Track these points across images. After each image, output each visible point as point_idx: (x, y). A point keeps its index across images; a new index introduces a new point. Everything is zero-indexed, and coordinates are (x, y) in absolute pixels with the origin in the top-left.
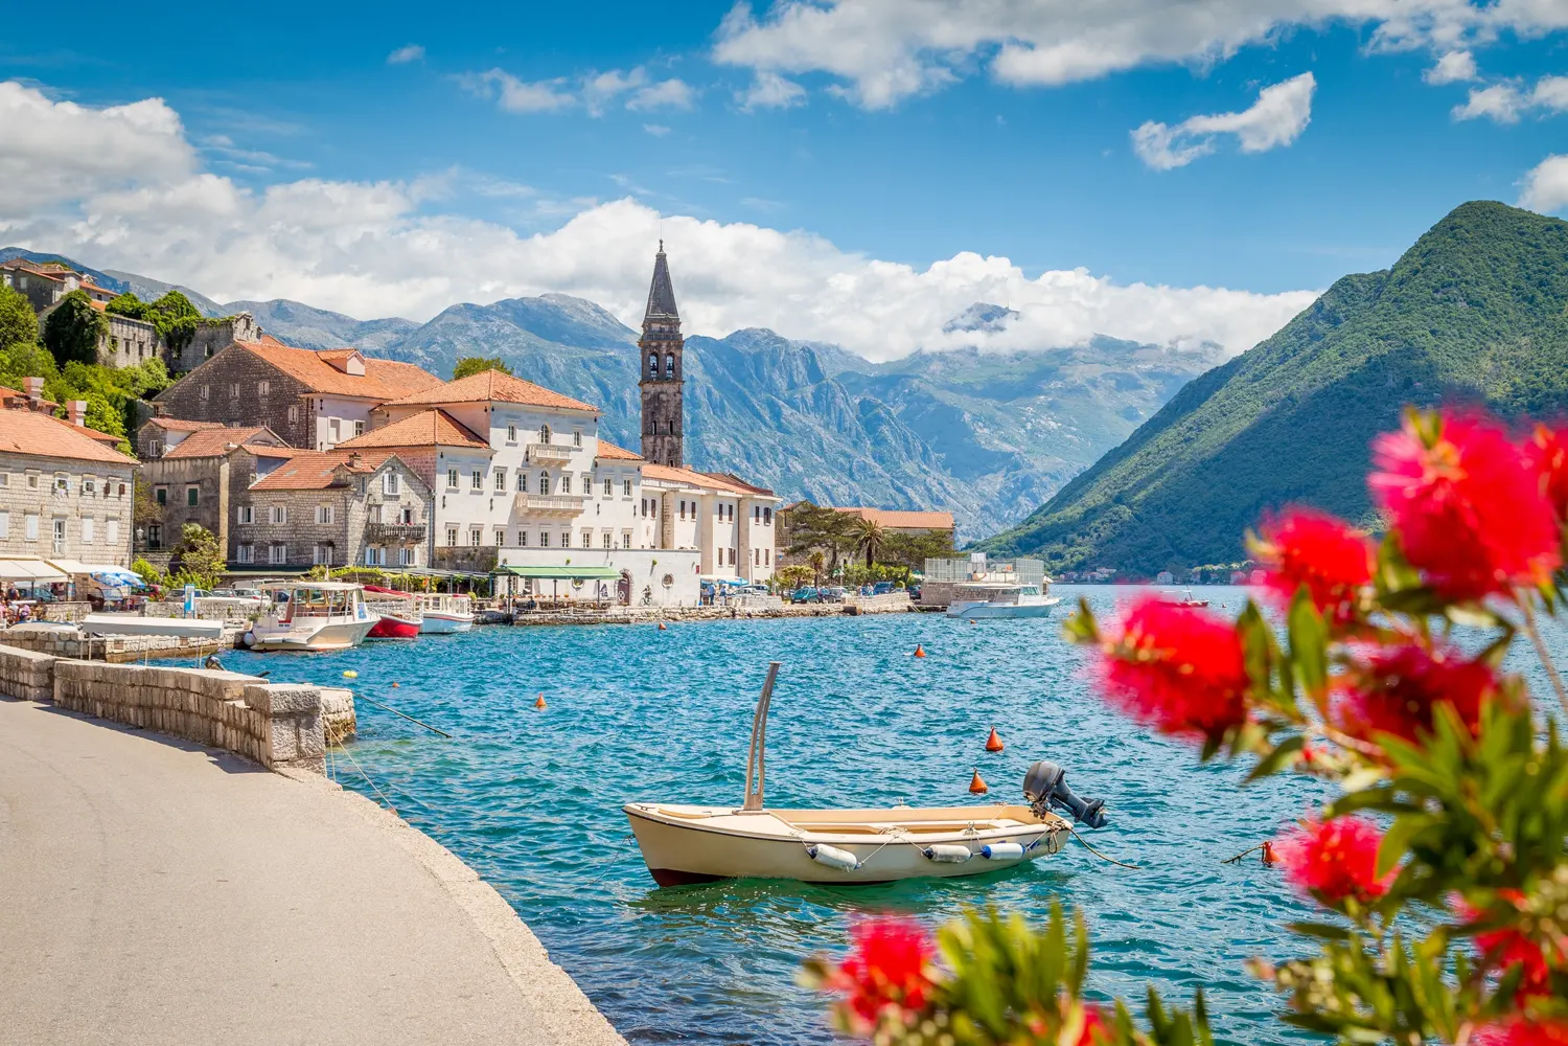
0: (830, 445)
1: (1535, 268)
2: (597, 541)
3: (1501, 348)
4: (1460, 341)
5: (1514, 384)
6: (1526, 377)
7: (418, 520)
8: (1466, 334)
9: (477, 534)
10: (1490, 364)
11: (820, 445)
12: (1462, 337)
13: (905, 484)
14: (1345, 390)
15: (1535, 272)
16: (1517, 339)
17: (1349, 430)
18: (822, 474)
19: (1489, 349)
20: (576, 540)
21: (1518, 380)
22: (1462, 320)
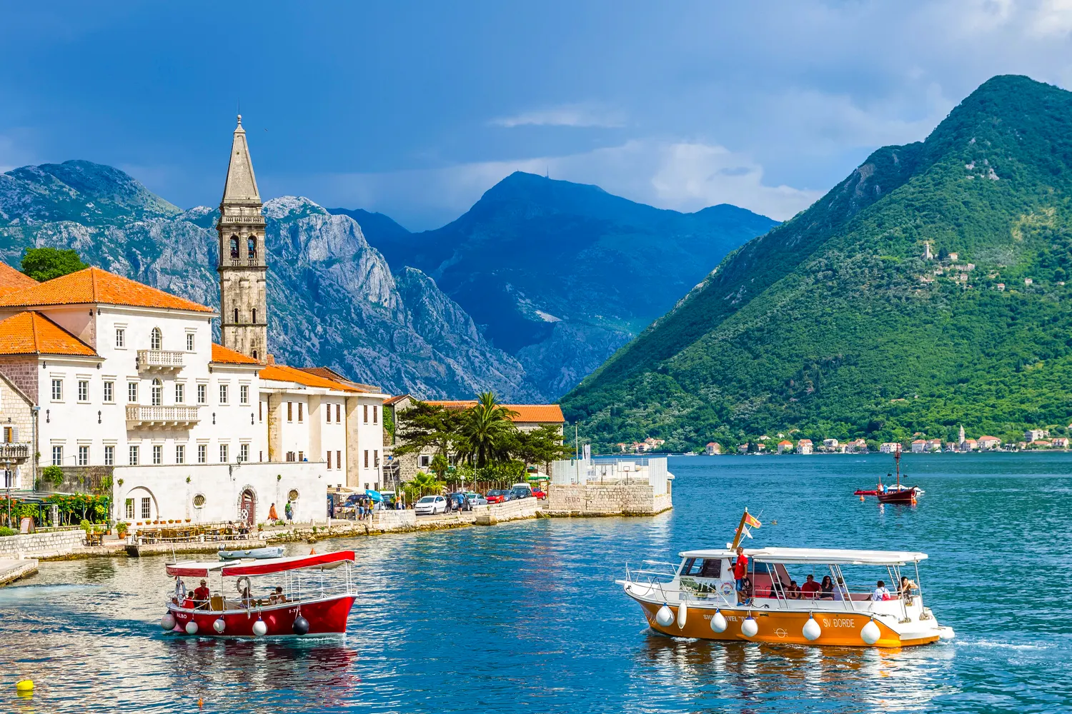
0: (369, 317)
1: (1060, 141)
2: (213, 455)
3: (1029, 218)
4: (992, 212)
5: (1041, 255)
6: (1055, 247)
7: (23, 437)
8: (998, 206)
9: (84, 450)
10: (1021, 234)
11: (359, 315)
12: (993, 208)
13: (447, 356)
14: (884, 261)
15: (1060, 145)
16: (1044, 210)
17: (888, 300)
18: (363, 346)
19: (1018, 219)
20: (191, 455)
21: (1046, 251)
22: (993, 192)
